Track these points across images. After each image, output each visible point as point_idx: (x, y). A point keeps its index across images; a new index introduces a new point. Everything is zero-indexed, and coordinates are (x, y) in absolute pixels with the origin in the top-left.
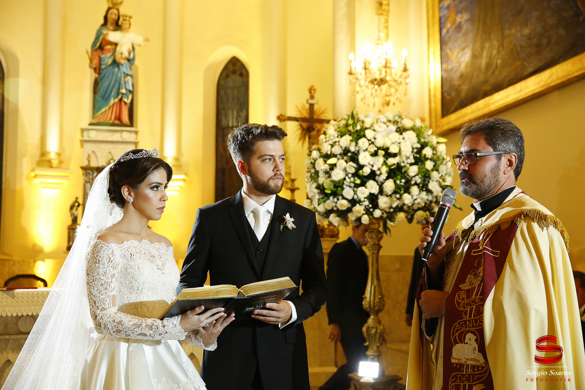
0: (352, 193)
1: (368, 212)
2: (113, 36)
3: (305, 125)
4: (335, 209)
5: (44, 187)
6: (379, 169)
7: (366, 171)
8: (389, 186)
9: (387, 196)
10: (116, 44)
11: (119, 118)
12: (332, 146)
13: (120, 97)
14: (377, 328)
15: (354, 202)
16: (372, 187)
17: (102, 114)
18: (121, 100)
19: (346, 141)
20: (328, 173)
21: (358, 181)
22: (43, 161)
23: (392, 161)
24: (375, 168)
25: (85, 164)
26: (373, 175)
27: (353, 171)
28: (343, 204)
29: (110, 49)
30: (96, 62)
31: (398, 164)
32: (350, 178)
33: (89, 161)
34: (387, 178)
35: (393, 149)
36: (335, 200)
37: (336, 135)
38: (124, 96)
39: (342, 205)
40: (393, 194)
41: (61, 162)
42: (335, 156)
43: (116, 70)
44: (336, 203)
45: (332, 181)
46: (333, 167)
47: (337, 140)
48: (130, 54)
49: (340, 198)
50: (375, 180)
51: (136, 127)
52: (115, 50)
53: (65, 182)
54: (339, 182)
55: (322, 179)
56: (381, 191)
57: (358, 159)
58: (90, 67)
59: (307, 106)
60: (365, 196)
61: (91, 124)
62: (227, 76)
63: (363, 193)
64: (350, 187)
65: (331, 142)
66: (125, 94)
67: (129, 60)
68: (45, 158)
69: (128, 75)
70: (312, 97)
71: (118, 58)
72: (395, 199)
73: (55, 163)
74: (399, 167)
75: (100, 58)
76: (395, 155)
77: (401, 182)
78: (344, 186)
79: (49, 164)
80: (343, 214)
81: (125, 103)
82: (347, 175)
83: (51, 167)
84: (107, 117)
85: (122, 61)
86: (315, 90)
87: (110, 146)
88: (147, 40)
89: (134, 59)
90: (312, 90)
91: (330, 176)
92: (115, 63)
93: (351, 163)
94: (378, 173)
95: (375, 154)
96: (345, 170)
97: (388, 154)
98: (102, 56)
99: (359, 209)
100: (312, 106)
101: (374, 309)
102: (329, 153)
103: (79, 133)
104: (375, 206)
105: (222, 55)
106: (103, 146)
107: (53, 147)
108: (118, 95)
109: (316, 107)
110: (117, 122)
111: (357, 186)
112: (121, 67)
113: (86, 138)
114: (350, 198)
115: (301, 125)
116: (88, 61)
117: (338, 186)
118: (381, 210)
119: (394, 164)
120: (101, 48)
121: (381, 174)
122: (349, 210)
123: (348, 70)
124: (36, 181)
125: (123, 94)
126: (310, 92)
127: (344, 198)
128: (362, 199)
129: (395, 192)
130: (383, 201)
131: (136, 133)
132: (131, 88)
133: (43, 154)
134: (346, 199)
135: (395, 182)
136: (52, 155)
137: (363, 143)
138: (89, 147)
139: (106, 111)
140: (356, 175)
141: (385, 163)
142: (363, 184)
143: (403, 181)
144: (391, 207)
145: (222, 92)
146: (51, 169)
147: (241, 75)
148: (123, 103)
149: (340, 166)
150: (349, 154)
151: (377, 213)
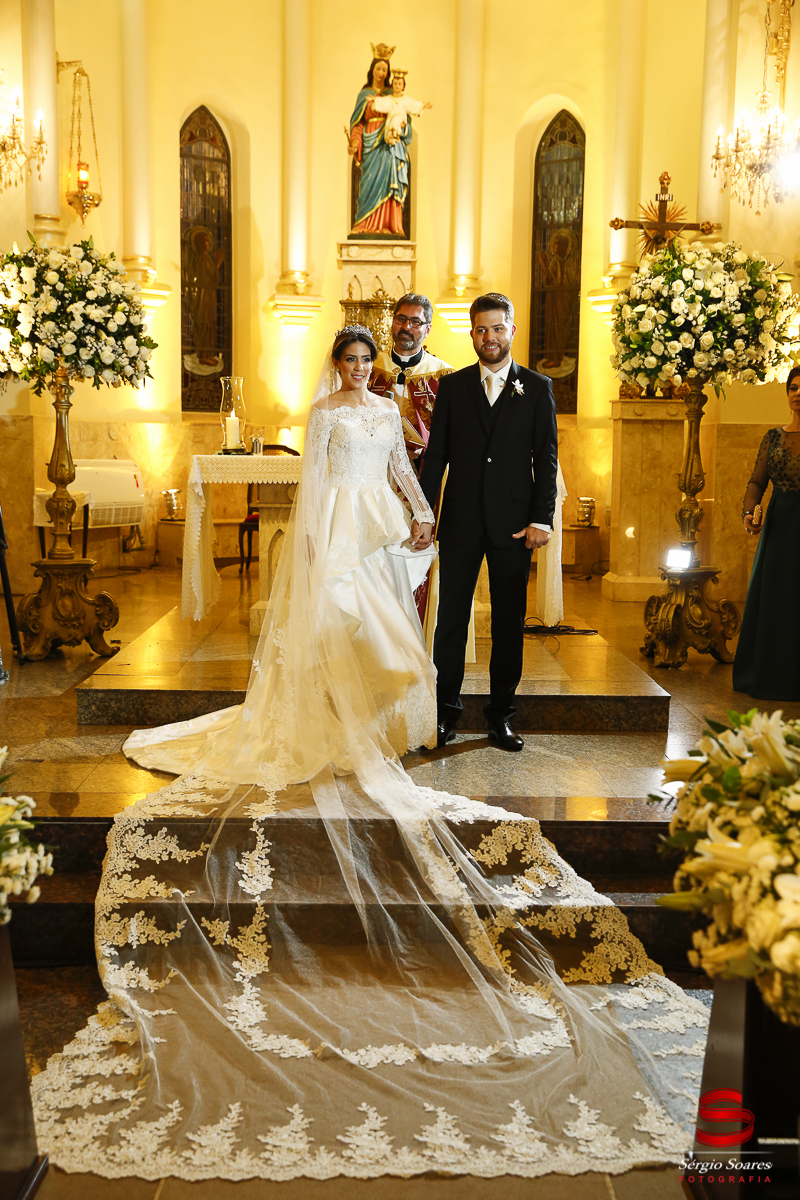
0: (662, 347)
1: (681, 371)
2: (381, 104)
3: (651, 234)
4: (642, 367)
5: (286, 323)
6: (695, 319)
7: (680, 321)
8: (708, 338)
9: (704, 351)
10: (385, 116)
11: (389, 226)
12: (643, 289)
13: (390, 195)
14: (692, 512)
15: (664, 359)
16: (686, 341)
17: (366, 219)
18: (392, 198)
19: (658, 282)
20: (635, 323)
21: (669, 334)
22: (286, 284)
23: (713, 308)
24: (690, 318)
25: (346, 297)
26: (687, 326)
27: (665, 320)
28: (651, 362)
29: (376, 122)
30: (357, 143)
31: (718, 311)
32: (659, 330)
33: (350, 294)
34: (705, 330)
35: (716, 293)
36: (643, 356)
37: (648, 276)
38: (396, 193)
39: (649, 363)
40: (711, 349)
41: (309, 286)
42: (644, 302)
43: (385, 153)
44: (644, 360)
45: (639, 333)
46: (641, 315)
47: (648, 281)
48: (404, 129)
49: (649, 353)
50: (690, 332)
51: (414, 241)
52: (383, 124)
53: (314, 314)
54: (647, 333)
55: (628, 331)
56: (698, 346)
57: (670, 307)
58: (350, 152)
59: (656, 204)
60: (678, 351)
61: (350, 237)
62: (552, 143)
63: (675, 349)
64: (660, 341)
65: (640, 284)
66: (397, 190)
67: (402, 138)
68: (287, 281)
69: (402, 161)
70: (664, 190)
71: (388, 136)
72: (713, 355)
73: (301, 287)
74: (720, 315)
75: (362, 136)
76: (718, 301)
77: (722, 334)
78: (654, 339)
79: (294, 289)
80: (651, 374)
81: (398, 203)
82: (657, 326)
83: (297, 294)
84: (373, 225)
85: (393, 141)
86: (669, 179)
87: (377, 268)
88: (428, 106)
89: (410, 135)
90: (664, 181)
91: (637, 328)
92: (384, 145)
93: (662, 312)
94: (694, 323)
95: (692, 300)
96: (654, 320)
97: (708, 300)
98: (366, 135)
99: (670, 368)
100: (663, 204)
101: (690, 487)
102: (638, 298)
103: (335, 249)
104: (691, 364)
105: (544, 110)
106: (368, 267)
107: (297, 264)
108: (388, 192)
109: (670, 205)
110: (386, 231)
111: (668, 339)
112: (392, 149)
113: (345, 258)
114: (660, 354)
115: (645, 233)
116: (347, 144)
117: (646, 339)
118: (697, 369)
119: (714, 313)
120: (364, 121)
121: (697, 325)
122: (658, 369)
123: (714, 153)
124: (277, 314)
125: (394, 190)
126: (662, 183)
127: (653, 354)
128: (674, 356)
129: (714, 347)
130: (699, 358)
131: (413, 248)
132: (407, 182)
133: (285, 275)
134: (655, 355)
135: (715, 335)
136: (297, 277)
137: (678, 286)
138: (351, 269)
139: (371, 216)
140: (666, 326)
141: (703, 311)
142: (676, 337)
143: (726, 333)
144: (710, 365)
145: (544, 170)
146: (296, 297)
147: (574, 141)
148: (394, 203)
149: (648, 314)
150: (662, 300)
151: (692, 373)
